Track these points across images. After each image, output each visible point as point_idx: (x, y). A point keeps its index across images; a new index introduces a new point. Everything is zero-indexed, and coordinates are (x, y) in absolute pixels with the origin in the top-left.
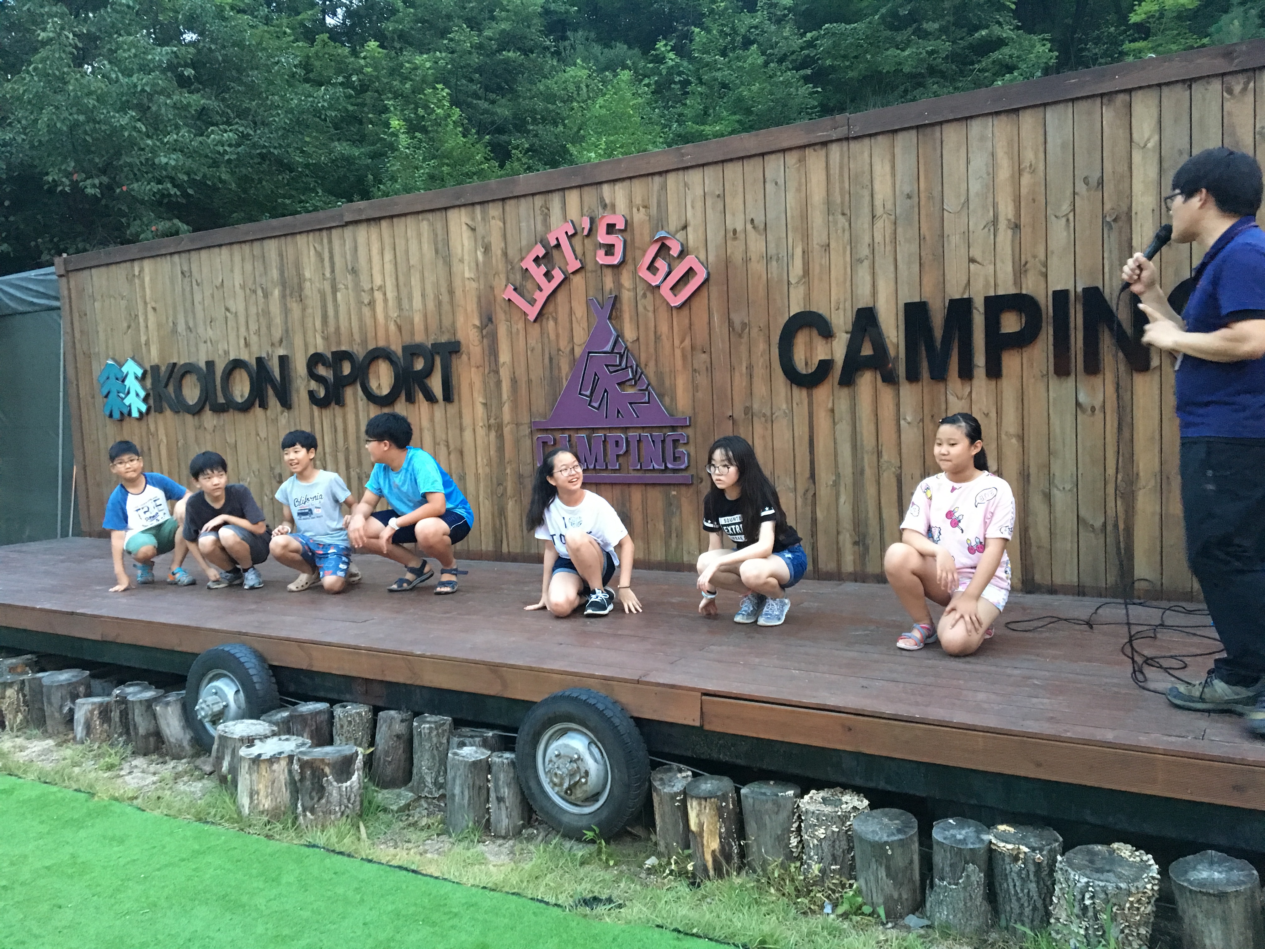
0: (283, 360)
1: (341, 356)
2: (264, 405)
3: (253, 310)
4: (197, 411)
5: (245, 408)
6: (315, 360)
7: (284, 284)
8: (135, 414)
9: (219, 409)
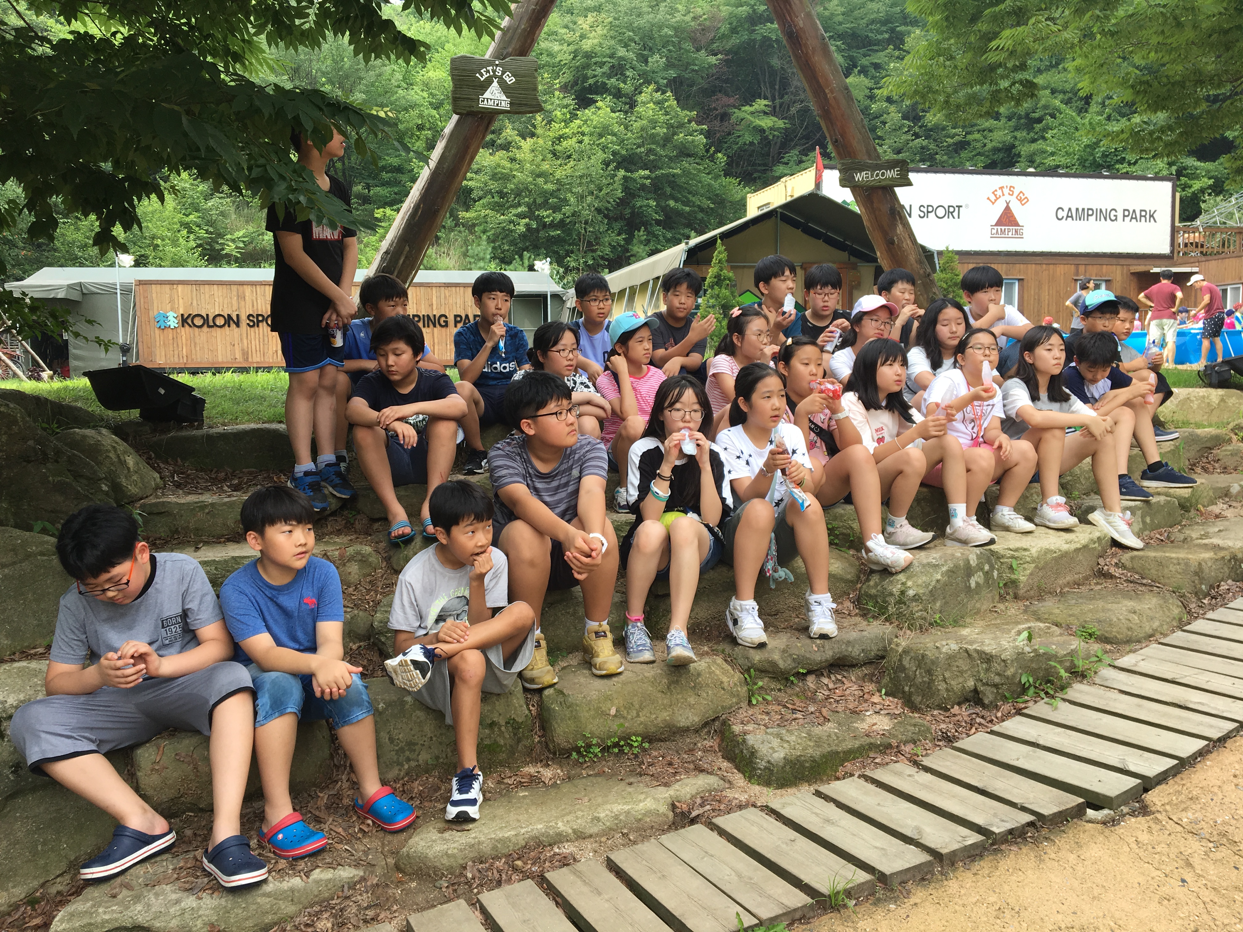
0: (238, 315)
1: (258, 315)
2: (229, 326)
3: (226, 302)
4: (200, 327)
5: (221, 327)
6: (250, 315)
7: (238, 296)
8: (172, 327)
9: (209, 326)
